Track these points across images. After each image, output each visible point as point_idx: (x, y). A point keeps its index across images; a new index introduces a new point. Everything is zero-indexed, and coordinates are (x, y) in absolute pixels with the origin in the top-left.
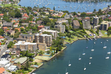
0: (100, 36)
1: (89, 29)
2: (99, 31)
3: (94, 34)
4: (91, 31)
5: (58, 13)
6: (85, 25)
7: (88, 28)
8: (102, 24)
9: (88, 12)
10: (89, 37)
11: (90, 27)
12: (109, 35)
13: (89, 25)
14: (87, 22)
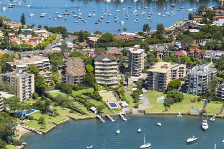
0: (141, 107)
1: (115, 87)
2: (142, 93)
3: (124, 104)
4: (118, 93)
5: (33, 34)
6: (102, 75)
7: (109, 81)
8: (152, 72)
9: (124, 33)
10: (105, 112)
11: (116, 78)
12: (169, 106)
13: (116, 73)
14: (110, 65)
